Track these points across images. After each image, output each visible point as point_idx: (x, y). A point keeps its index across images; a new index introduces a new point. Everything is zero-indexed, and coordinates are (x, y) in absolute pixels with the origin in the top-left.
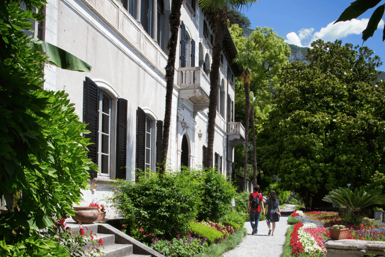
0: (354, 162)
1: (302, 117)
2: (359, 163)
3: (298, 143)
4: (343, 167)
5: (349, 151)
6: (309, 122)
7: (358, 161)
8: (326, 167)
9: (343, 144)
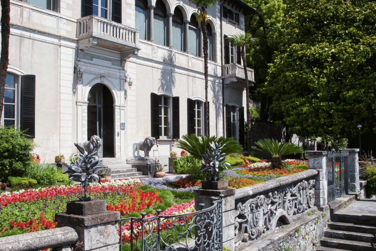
0: (362, 98)
1: (296, 51)
2: (370, 99)
3: (292, 80)
4: (351, 105)
5: (358, 85)
6: (304, 55)
7: (367, 96)
8: (330, 107)
9: (351, 78)
